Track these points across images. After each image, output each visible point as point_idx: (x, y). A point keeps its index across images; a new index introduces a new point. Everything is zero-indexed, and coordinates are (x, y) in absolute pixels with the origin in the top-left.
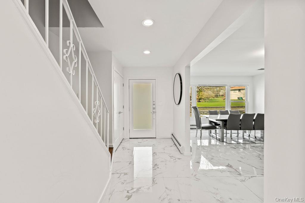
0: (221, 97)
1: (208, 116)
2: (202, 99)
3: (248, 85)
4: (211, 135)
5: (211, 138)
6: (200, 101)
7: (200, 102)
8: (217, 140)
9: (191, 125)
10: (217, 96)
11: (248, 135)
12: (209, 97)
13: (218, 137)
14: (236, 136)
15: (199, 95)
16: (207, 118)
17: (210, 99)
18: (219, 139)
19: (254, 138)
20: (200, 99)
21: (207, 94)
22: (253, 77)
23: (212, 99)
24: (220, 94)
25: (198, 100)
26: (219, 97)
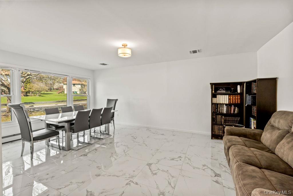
0: (55, 90)
1: (43, 117)
2: (31, 93)
3: (90, 79)
4: (50, 145)
5: (50, 148)
6: (28, 94)
7: (27, 96)
8: (60, 149)
9: (3, 138)
10: (50, 90)
11: (94, 131)
12: (40, 90)
13: (61, 145)
14: (82, 135)
15: (26, 87)
16: (41, 120)
17: (43, 92)
18: (63, 147)
19: (100, 132)
20: (27, 93)
21: (38, 87)
22: (93, 71)
23: (46, 92)
24: (54, 88)
25: (24, 94)
26: (53, 90)
